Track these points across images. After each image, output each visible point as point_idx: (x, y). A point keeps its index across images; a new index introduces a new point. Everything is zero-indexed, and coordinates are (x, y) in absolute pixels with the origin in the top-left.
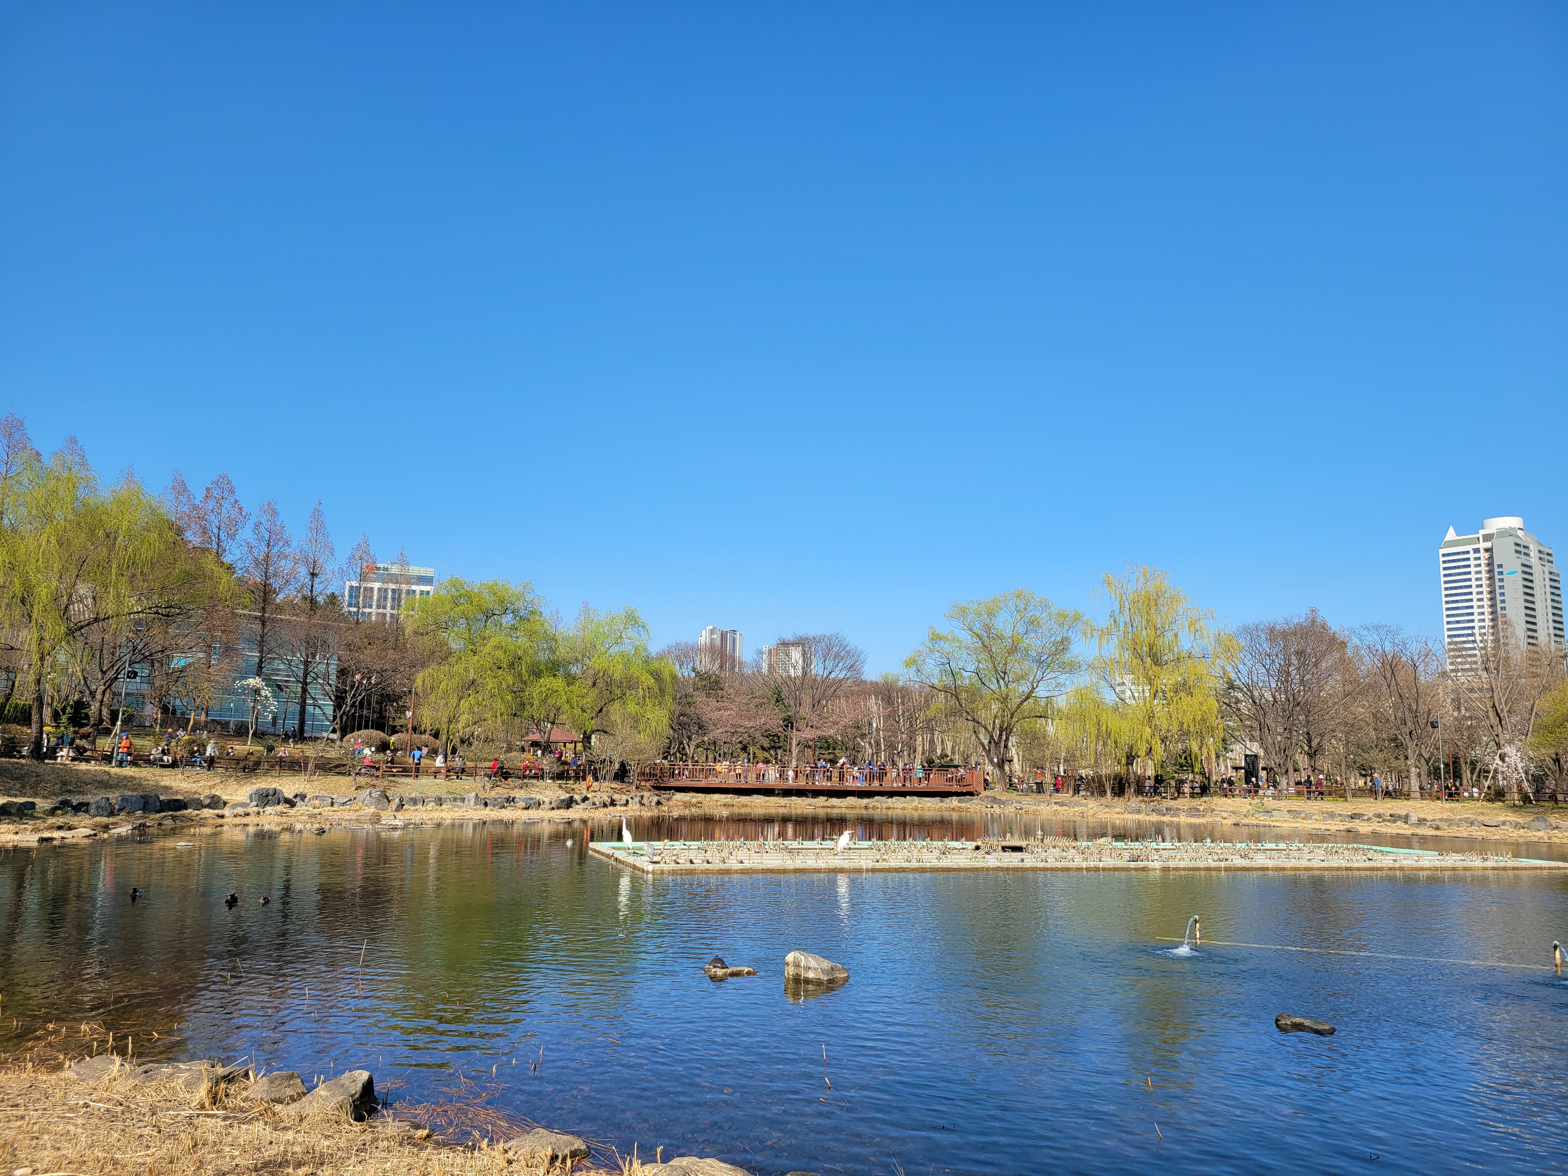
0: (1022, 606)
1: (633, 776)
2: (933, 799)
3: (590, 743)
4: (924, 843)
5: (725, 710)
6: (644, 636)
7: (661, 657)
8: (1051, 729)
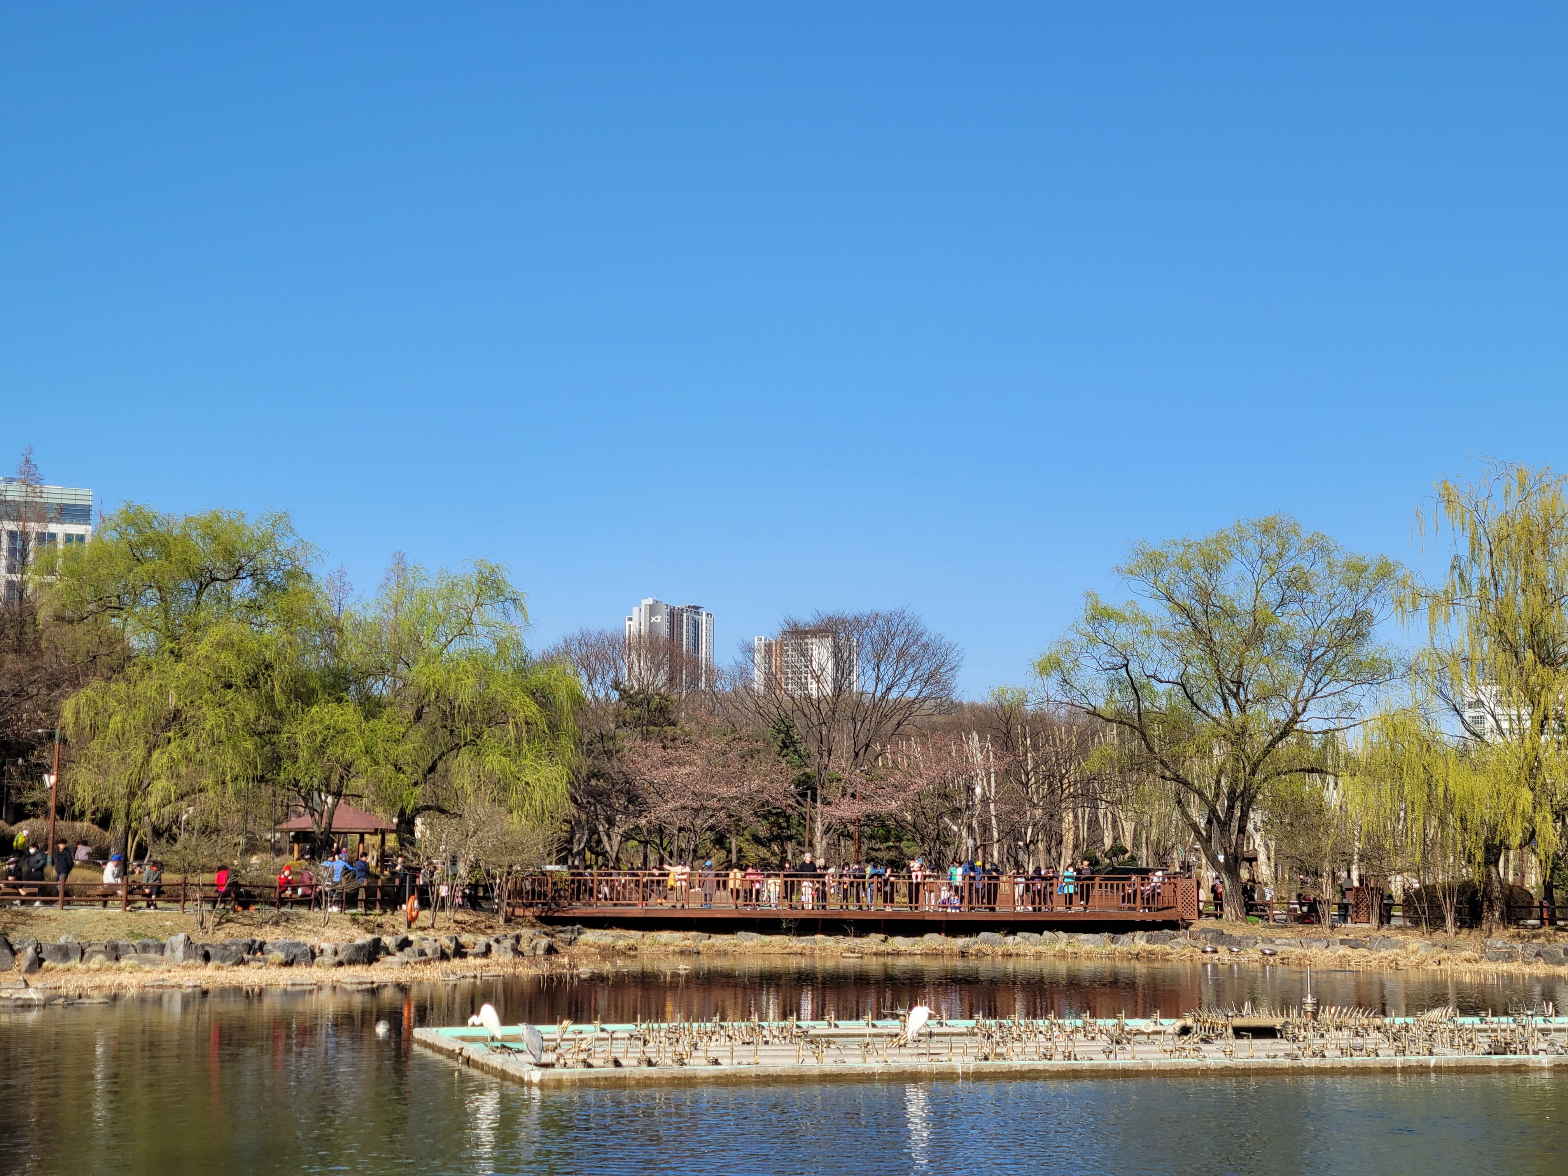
0: (1273, 550)
1: (500, 900)
2: (1098, 936)
3: (412, 833)
4: (1079, 1023)
5: (680, 765)
6: (516, 619)
7: (549, 661)
8: (1333, 797)
